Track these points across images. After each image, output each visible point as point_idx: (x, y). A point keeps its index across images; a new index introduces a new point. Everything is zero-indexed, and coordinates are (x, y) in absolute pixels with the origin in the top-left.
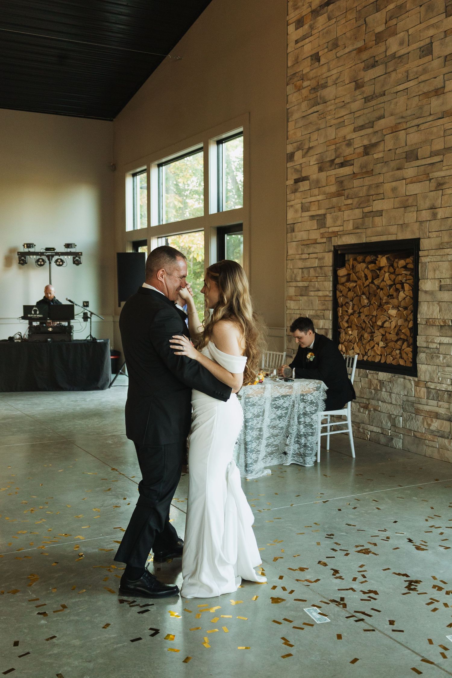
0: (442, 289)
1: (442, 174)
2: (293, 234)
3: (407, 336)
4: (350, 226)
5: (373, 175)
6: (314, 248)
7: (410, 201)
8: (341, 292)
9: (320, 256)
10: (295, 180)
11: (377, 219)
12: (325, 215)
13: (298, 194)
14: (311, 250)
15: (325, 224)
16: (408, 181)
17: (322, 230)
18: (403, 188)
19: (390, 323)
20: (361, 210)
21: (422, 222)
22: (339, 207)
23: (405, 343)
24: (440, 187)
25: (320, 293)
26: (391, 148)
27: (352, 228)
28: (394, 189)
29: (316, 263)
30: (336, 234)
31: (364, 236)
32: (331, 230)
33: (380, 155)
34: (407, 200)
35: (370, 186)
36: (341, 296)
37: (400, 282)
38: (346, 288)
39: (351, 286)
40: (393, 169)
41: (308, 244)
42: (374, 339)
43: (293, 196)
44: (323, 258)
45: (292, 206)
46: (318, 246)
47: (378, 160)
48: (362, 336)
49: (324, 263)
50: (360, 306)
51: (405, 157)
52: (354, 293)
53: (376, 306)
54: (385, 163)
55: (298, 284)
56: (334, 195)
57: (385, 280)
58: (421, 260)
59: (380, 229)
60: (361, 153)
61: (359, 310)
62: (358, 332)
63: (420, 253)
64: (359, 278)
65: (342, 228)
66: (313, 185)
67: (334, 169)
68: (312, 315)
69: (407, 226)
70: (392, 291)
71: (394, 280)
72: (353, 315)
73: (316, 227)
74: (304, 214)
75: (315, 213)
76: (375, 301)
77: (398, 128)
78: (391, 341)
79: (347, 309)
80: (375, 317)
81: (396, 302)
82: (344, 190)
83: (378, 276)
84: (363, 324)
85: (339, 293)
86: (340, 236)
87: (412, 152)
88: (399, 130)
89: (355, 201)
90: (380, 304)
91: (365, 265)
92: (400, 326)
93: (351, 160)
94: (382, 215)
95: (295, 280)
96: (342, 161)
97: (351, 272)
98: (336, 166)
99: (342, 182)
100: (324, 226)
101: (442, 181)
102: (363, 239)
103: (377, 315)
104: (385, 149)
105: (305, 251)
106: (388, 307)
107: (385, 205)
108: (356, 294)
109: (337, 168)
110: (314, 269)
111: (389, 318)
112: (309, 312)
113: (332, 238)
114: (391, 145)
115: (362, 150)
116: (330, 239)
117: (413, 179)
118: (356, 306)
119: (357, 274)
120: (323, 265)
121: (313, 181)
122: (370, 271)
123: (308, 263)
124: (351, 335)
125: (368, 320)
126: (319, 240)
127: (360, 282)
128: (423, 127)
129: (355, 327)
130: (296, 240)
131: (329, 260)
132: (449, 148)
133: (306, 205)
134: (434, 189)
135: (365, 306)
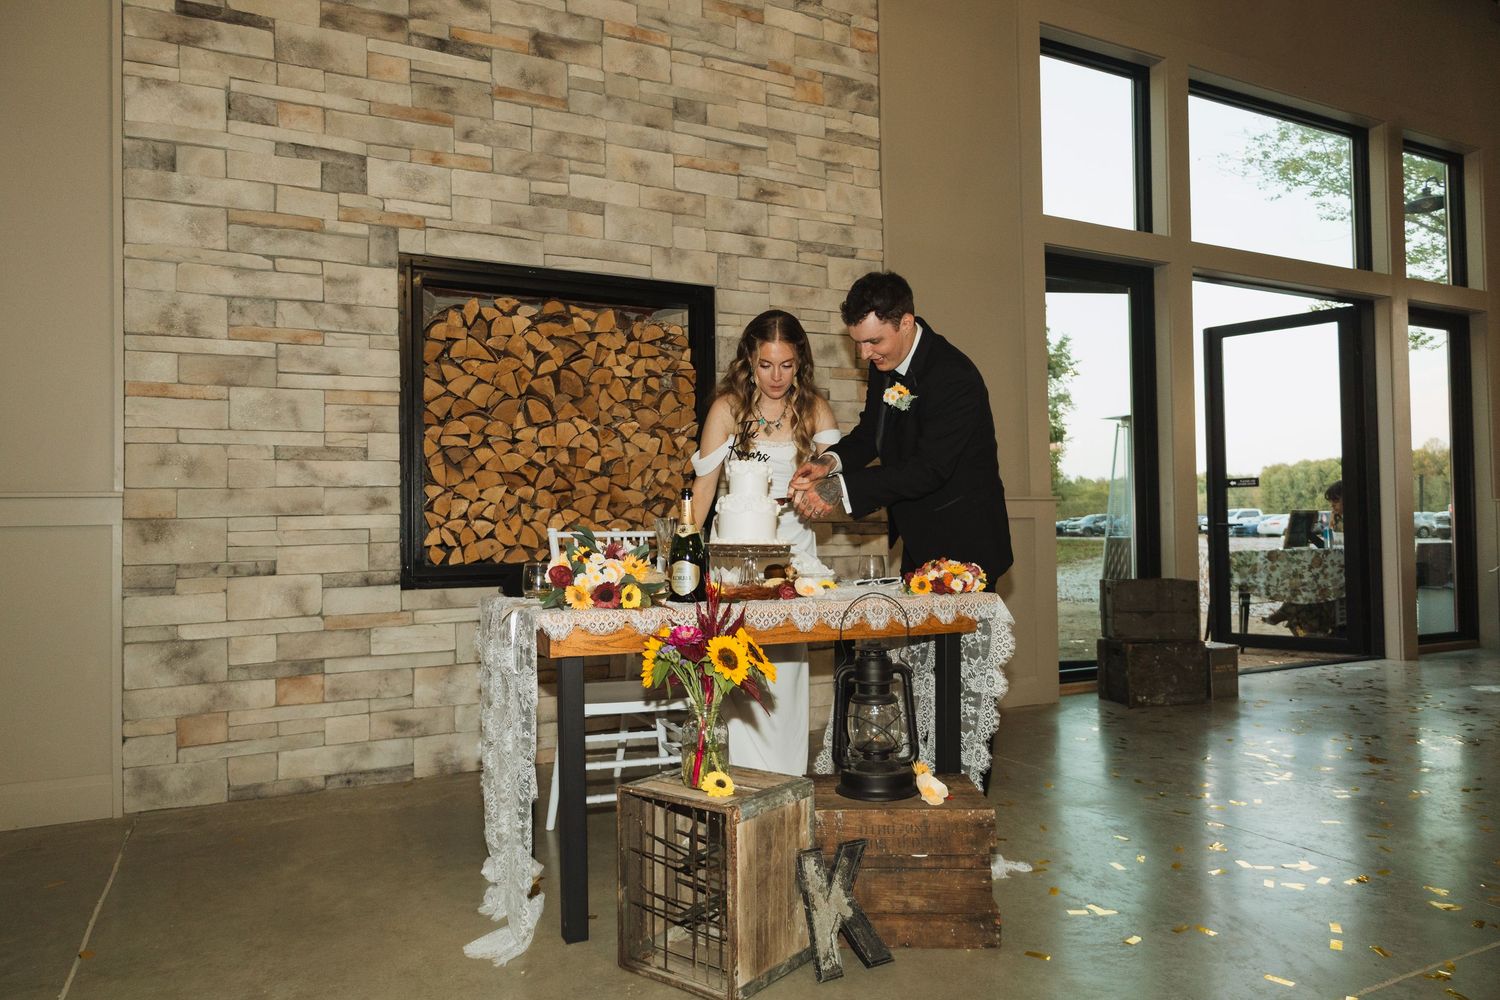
1: (772, 175)
2: (176, 178)
4: (483, 215)
5: (568, 112)
6: (312, 243)
7: (688, 203)
8: (443, 382)
9: (331, 270)
11: (589, 221)
12: (363, 159)
13: (195, 54)
14: (292, 247)
15: (365, 183)
16: (681, 160)
17: (348, 199)
18: (664, 170)
19: (629, 464)
20: (524, 183)
21: (723, 256)
22: (436, 153)
24: (767, 198)
25: (344, 382)
26: (627, 72)
27: (488, 222)
28: (639, 166)
29: (314, 290)
30: (420, 224)
31: (539, 251)
32: (393, 206)
33: (598, 76)
34: (682, 199)
35: (560, 137)
36: (444, 394)
37: (651, 374)
38: (466, 373)
39: (484, 370)
40: (636, 121)
41: (274, 227)
42: (575, 505)
43: (169, 52)
44: (352, 281)
45: (161, 83)
46: (327, 240)
47: (585, 85)
48: (522, 500)
49: (357, 296)
50: (520, 421)
51: (671, 105)
52: (497, 389)
53: (584, 426)
54: (609, 98)
55: (208, 346)
56: (406, 114)
57: (606, 364)
58: (719, 331)
59: (596, 244)
60: (517, 43)
61: (513, 435)
62: (507, 491)
63: (719, 318)
64: (506, 353)
65: (445, 212)
66: (294, 54)
67: (405, 44)
68: (295, 448)
69: (682, 254)
70: (637, 392)
71: (629, 368)
72: (489, 446)
73: (317, 185)
74: (240, 127)
75: (311, 142)
76: (578, 413)
77: (649, 38)
78: (631, 507)
79: (466, 431)
80: (571, 451)
81: (649, 417)
82: (453, 113)
83: (579, 355)
84: (528, 470)
85: (430, 387)
86: (442, 232)
87: (691, 103)
88: (652, 42)
89: (505, 156)
90: (596, 421)
91: (529, 323)
92: (656, 471)
93: (482, 47)
94: (602, 214)
95: (193, 332)
96: (445, 36)
97: (461, 334)
98: (415, 40)
99: (446, 91)
100: (362, 188)
101: (769, 188)
102: (535, 257)
103: (582, 446)
104: (604, 69)
105: (259, 244)
106: (632, 428)
107: (616, 193)
108: (501, 394)
109: (418, 46)
110: (306, 308)
111: (624, 451)
112: (276, 439)
113: (396, 231)
114: (627, 64)
115: (524, 37)
116: (390, 232)
117: (693, 160)
118: (501, 423)
119: (490, 343)
120: (353, 302)
121: (294, 42)
122: (550, 338)
123: (275, 285)
124: (480, 499)
125: (548, 460)
126: (331, 223)
127: (513, 364)
128: (719, 65)
129: (497, 478)
130: (187, 201)
131: (382, 290)
132: (777, 131)
133: (252, 102)
134: (752, 197)
135: (540, 426)
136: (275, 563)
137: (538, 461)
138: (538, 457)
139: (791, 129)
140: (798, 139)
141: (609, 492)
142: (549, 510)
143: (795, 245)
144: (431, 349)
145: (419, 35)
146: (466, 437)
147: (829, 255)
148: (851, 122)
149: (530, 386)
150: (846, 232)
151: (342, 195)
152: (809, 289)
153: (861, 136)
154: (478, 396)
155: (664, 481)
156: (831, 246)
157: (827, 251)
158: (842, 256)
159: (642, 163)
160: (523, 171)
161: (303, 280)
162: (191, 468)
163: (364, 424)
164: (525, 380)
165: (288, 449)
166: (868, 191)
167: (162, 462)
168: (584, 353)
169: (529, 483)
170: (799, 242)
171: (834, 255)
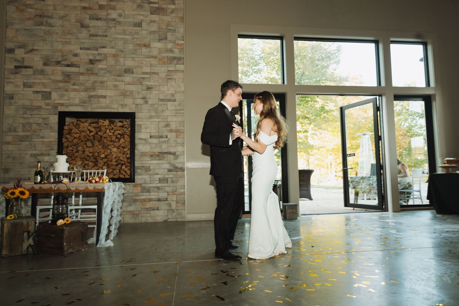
0: (152, 137)
1: (151, 84)
2: (13, 101)
3: (125, 162)
4: (77, 101)
5: (97, 76)
6: (39, 111)
7: (128, 93)
8: (67, 139)
9: (44, 116)
10: (15, 66)
11: (102, 100)
12: (50, 93)
13: (18, 76)
14: (35, 112)
15: (51, 98)
16: (126, 83)
17: (47, 101)
18: (122, 86)
19: (112, 156)
20: (87, 93)
21: (137, 105)
22: (66, 89)
23: (124, 166)
24: (150, 89)
25: (45, 140)
26: (113, 65)
27: (78, 103)
28: (115, 86)
29: (40, 121)
30: (62, 105)
31: (90, 108)
32: (56, 102)
33: (104, 67)
34: (126, 92)
35: (95, 82)
36: (67, 141)
37: (119, 134)
38: (72, 136)
39: (77, 136)
40: (114, 75)
41: (31, 108)
42: (98, 165)
43: (13, 76)
44: (48, 118)
45: (11, 82)
46: (43, 110)
47: (102, 69)
48: (86, 164)
49: (49, 121)
50: (85, 147)
51: (124, 71)
52: (80, 140)
53: (100, 147)
54: (108, 71)
55: (18, 134)
56: (60, 81)
57: (107, 132)
58: (136, 123)
59: (103, 105)
60: (86, 62)
61: (84, 150)
62: (82, 162)
63: (136, 120)
64: (83, 131)
65: (68, 102)
66: (37, 72)
67: (61, 67)
68: (34, 154)
69: (126, 105)
70: (114, 138)
71: (113, 133)
72: (78, 152)
73: (40, 98)
74: (26, 89)
75: (39, 90)
76: (99, 144)
77: (118, 56)
78: (113, 165)
79: (72, 149)
80: (98, 153)
81: (117, 144)
82: (70, 80)
83: (101, 131)
84: (87, 157)
85: (64, 140)
86: (67, 106)
87: (129, 70)
88: (119, 57)
89: (83, 87)
90: (104, 145)
91: (88, 124)
92: (120, 157)
93: (77, 65)
94: (106, 98)
95: (15, 131)
96: (70, 64)
97: (73, 128)
98: (63, 66)
99: (69, 75)
100: (50, 98)
101: (150, 87)
102: (89, 110)
103: (100, 152)
104: (107, 64)
105: (28, 112)
106: (112, 147)
107: (108, 93)
108: (81, 141)
109: (63, 67)
110: (38, 125)
111: (111, 153)
112: (31, 152)
113: (57, 107)
114: (113, 63)
115: (88, 61)
116: (55, 107)
117: (129, 83)
118: (81, 147)
119: (80, 129)
120: (48, 123)
121: (37, 70)
122: (93, 128)
123: (31, 121)
124: (76, 164)
125: (92, 155)
126: (44, 106)
127: (84, 134)
128: (137, 59)
129: (80, 159)
130: (15, 105)
131: (54, 119)
132: (153, 73)
133: (28, 84)
134: (145, 90)
135: (90, 147)
136: (30, 178)
137: (89, 155)
138: (90, 155)
139: (157, 72)
140: (160, 74)
141: (107, 162)
142: (92, 167)
143: (158, 100)
144: (65, 132)
145: (63, 64)
146: (72, 150)
147: (167, 101)
148: (175, 67)
149: (88, 139)
150: (173, 95)
151: (46, 100)
152: (161, 111)
153: (177, 70)
154: (75, 141)
155: (122, 159)
156: (168, 99)
157: (167, 100)
158: (171, 101)
159: (116, 85)
160: (86, 90)
161: (37, 119)
162: (14, 158)
163: (49, 148)
164: (86, 137)
165: (33, 154)
166: (180, 84)
167: (8, 157)
168: (102, 130)
169: (87, 160)
170: (159, 99)
171: (169, 101)
